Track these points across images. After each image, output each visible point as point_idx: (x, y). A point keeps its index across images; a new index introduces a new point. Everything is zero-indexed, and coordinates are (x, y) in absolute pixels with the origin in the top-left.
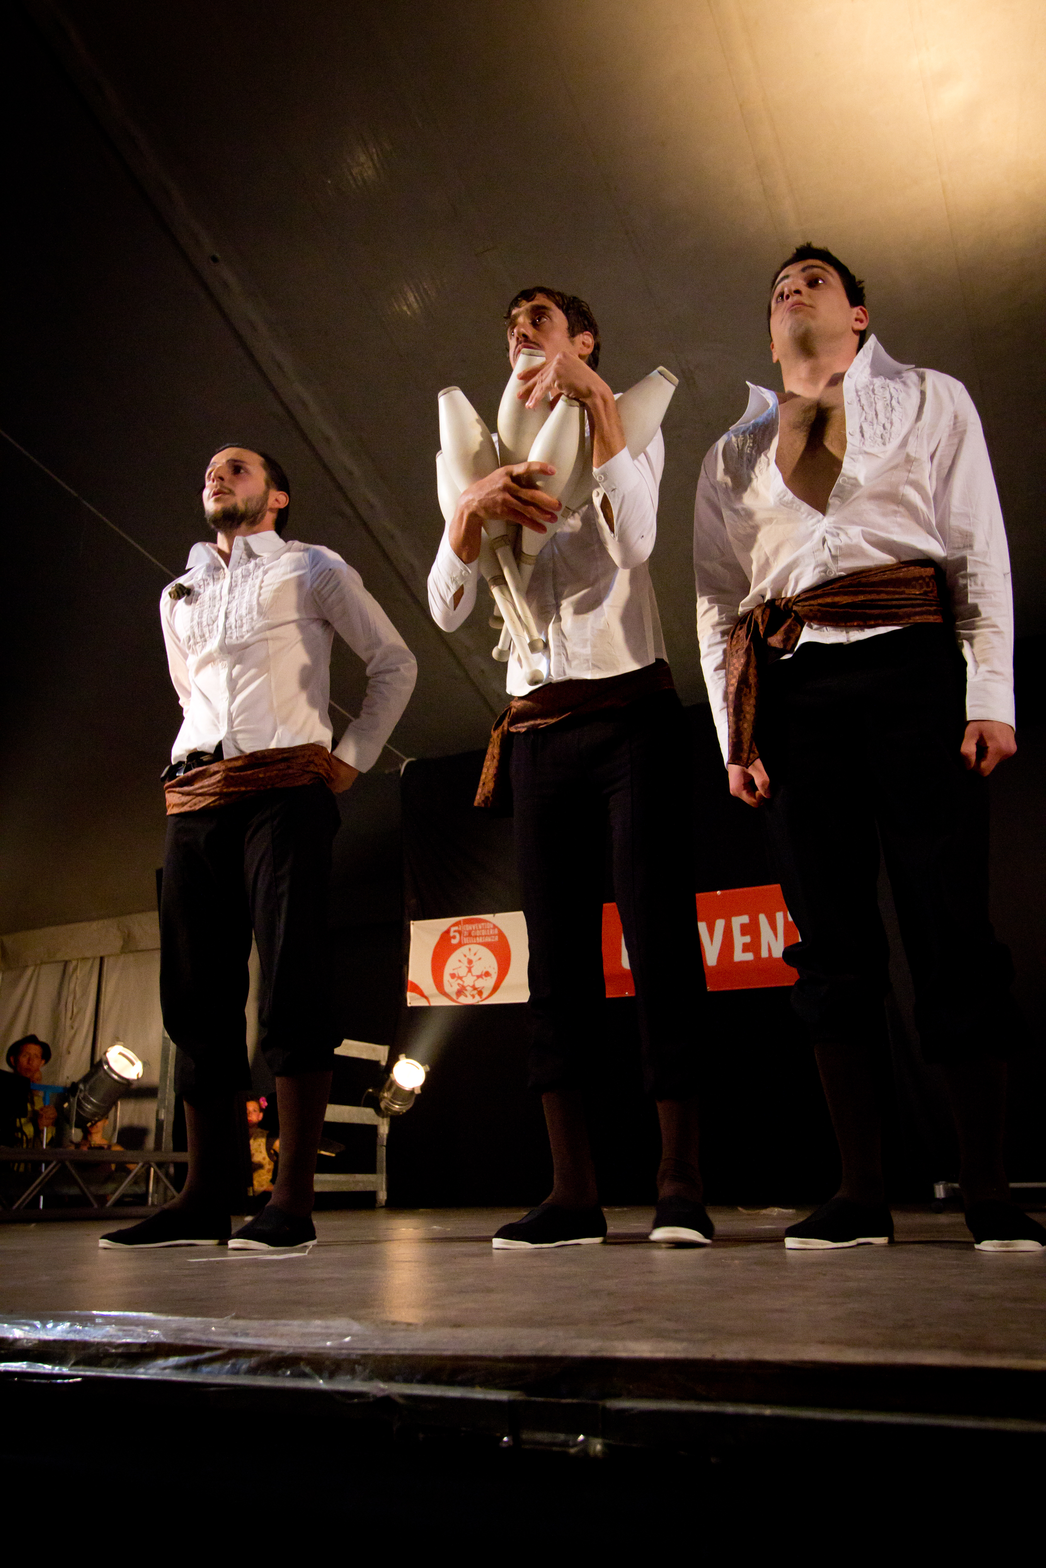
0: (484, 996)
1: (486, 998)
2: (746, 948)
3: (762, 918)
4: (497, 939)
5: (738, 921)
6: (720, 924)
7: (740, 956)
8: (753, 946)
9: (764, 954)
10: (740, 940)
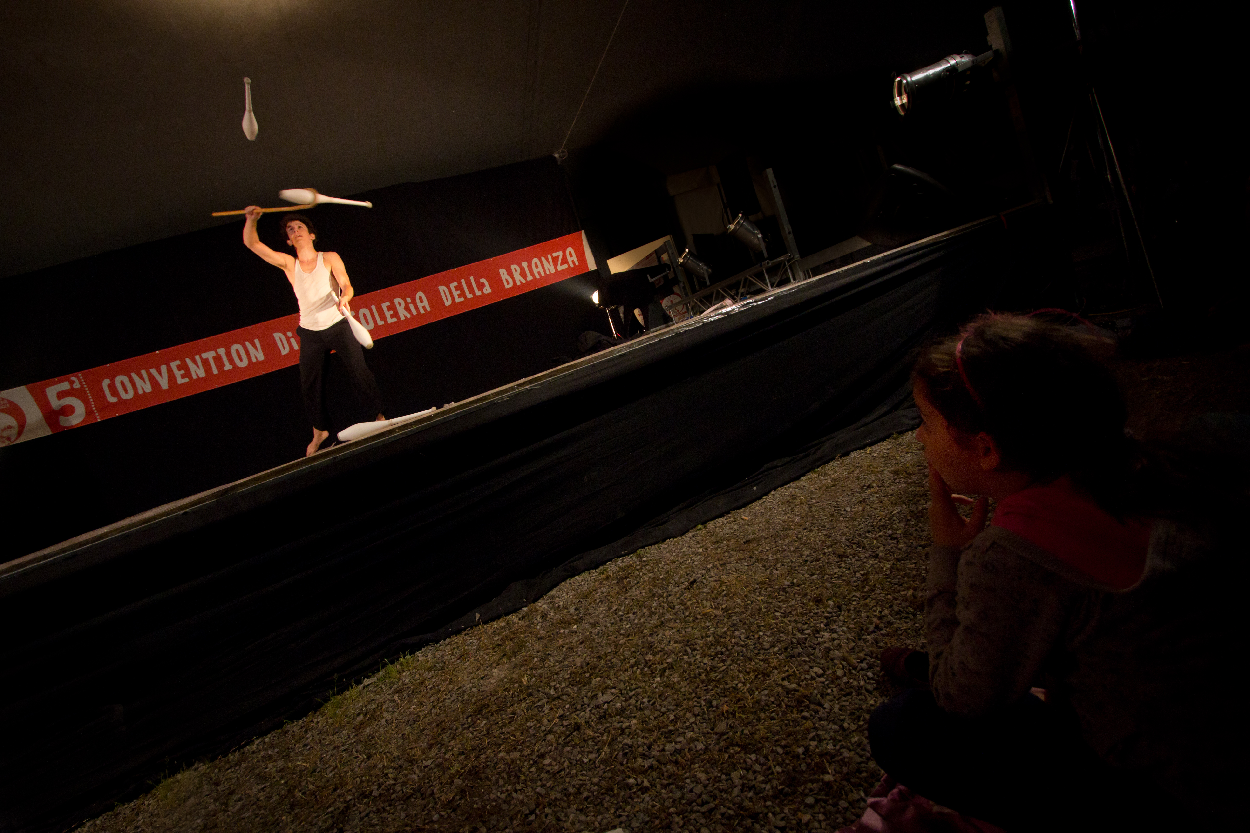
0: (12, 439)
1: (14, 441)
2: (183, 376)
3: (188, 360)
4: (8, 406)
5: (174, 365)
6: (164, 368)
7: (180, 381)
8: (188, 374)
9: (195, 377)
10: (178, 374)
